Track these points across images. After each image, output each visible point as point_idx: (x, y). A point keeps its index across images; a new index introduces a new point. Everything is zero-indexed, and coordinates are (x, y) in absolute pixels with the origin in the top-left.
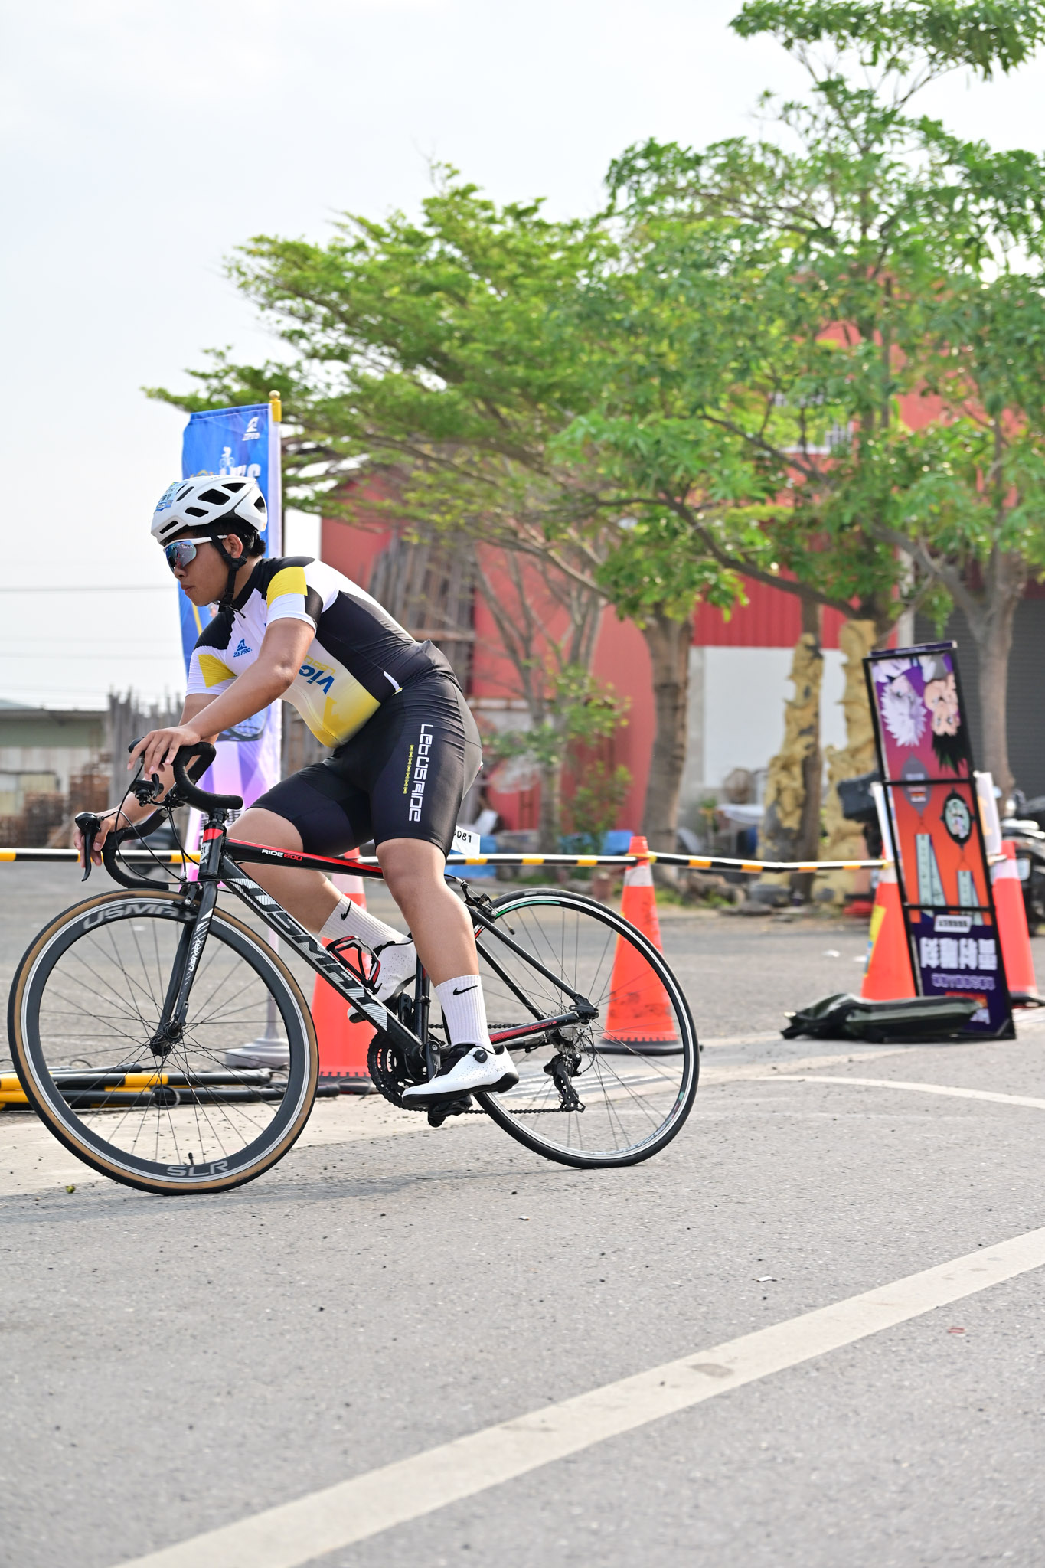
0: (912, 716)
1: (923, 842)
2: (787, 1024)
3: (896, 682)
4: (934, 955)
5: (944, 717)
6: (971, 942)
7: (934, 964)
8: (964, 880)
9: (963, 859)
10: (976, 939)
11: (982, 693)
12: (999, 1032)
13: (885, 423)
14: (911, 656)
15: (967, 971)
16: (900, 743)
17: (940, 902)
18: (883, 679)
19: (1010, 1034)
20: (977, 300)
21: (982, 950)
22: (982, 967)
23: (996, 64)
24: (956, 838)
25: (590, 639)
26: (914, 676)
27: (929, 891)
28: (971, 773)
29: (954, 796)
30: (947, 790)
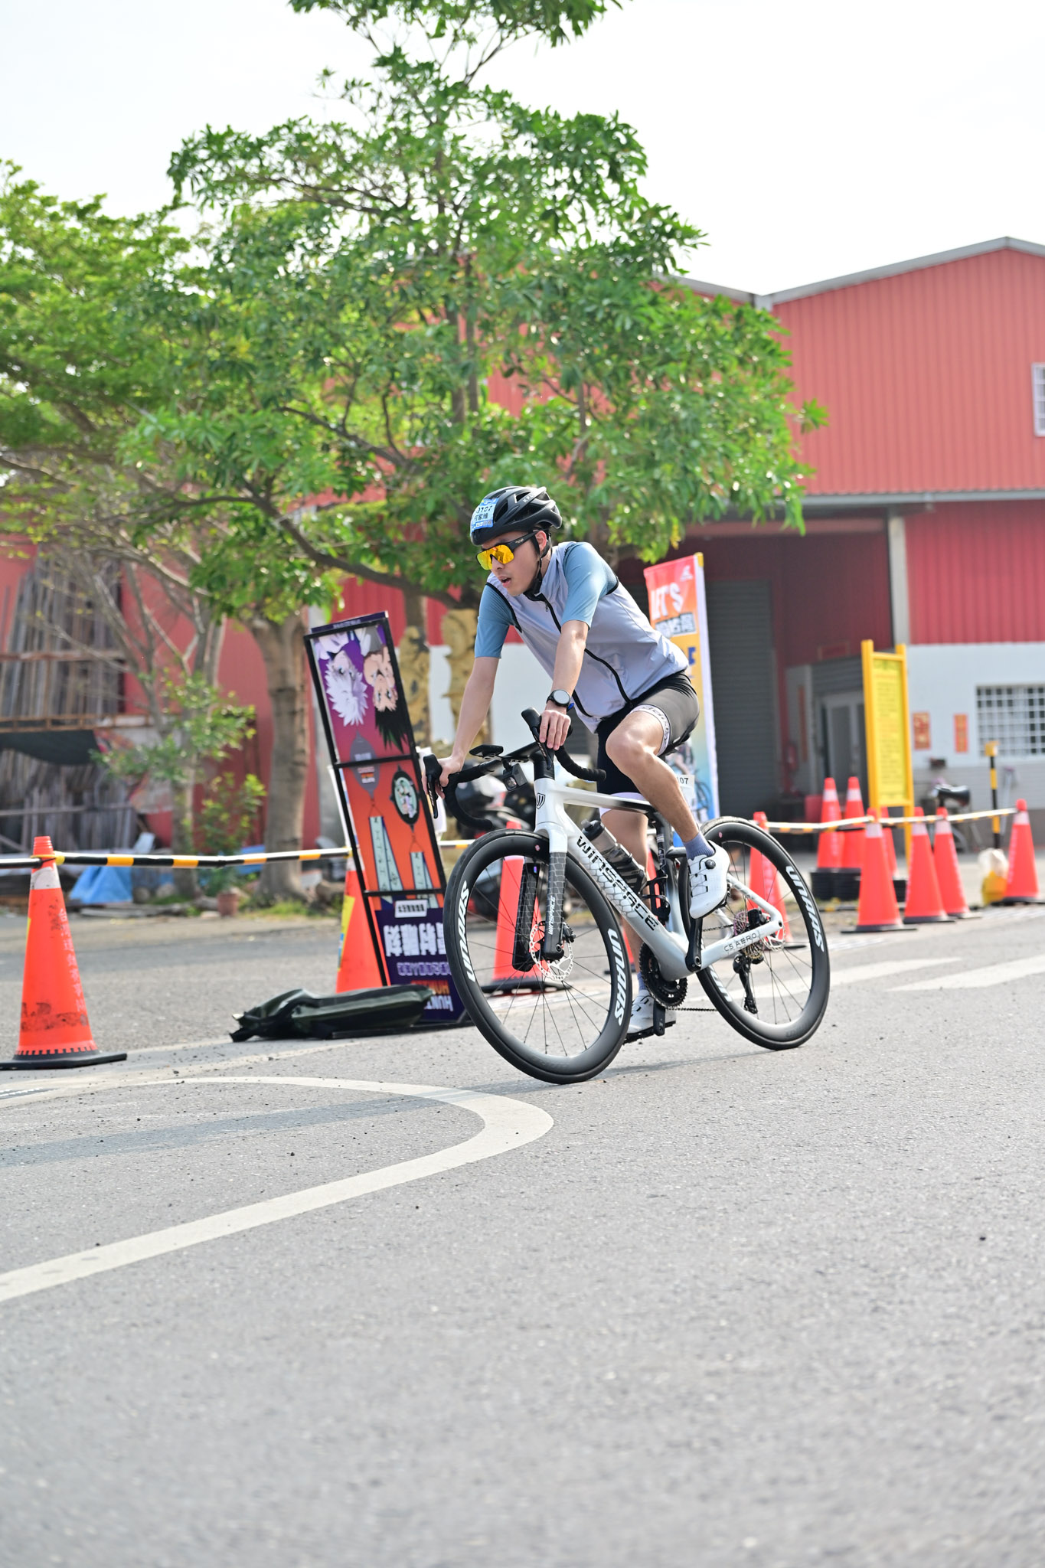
0: (354, 694)
1: (376, 826)
2: (237, 1027)
3: (337, 658)
4: (397, 943)
5: (384, 692)
6: (429, 928)
7: (398, 952)
8: (417, 862)
9: (414, 840)
10: (434, 924)
12: (459, 1021)
13: (474, 406)
14: (349, 630)
15: (428, 957)
16: (346, 722)
17: (397, 887)
18: (326, 657)
20: (547, 274)
22: (441, 952)
23: (566, 28)
24: (405, 817)
25: (213, 648)
26: (352, 650)
27: (386, 878)
28: (413, 749)
29: (400, 774)
30: (393, 768)
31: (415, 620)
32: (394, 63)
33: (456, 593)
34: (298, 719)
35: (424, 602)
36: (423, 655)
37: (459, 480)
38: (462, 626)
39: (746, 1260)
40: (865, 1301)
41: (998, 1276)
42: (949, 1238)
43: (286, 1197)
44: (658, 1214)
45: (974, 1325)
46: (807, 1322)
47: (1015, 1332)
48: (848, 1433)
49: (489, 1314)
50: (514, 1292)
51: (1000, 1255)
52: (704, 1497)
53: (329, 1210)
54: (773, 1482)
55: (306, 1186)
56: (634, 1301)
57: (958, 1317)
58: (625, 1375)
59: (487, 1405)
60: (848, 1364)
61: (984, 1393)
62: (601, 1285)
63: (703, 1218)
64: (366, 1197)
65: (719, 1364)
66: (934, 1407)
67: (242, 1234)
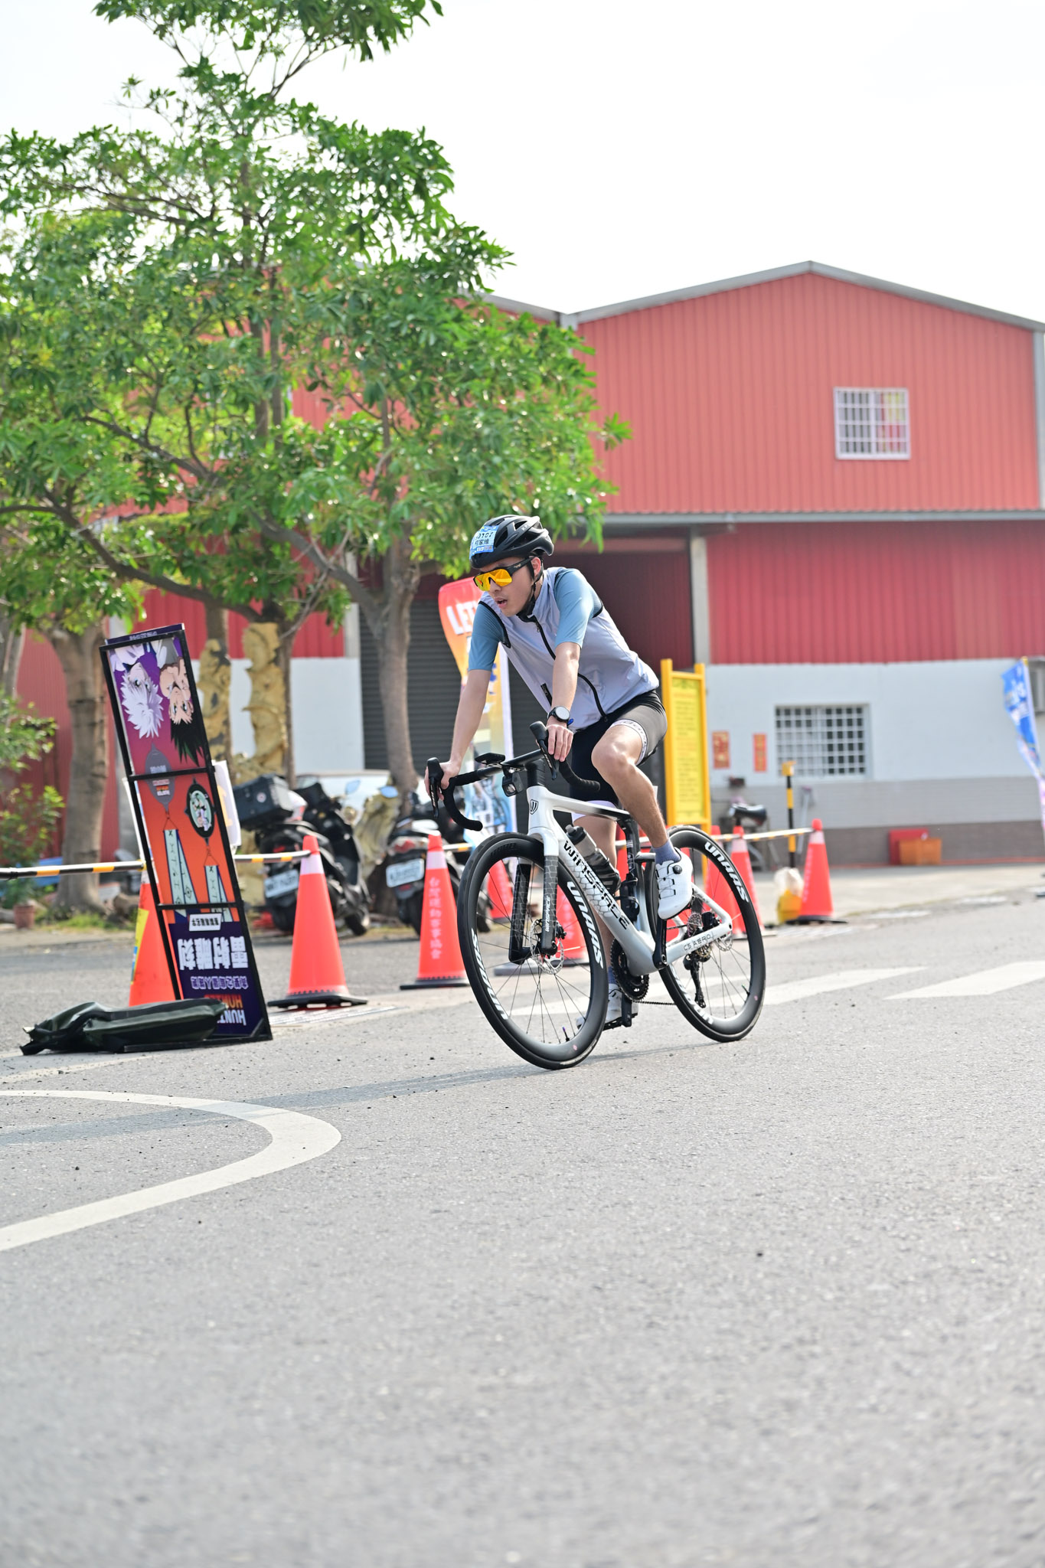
0: (150, 706)
1: (171, 839)
2: (28, 1040)
3: (133, 669)
4: (192, 957)
5: (180, 705)
6: (224, 941)
7: (191, 966)
8: (212, 875)
9: (209, 853)
10: (228, 937)
11: (383, 691)
12: (252, 1035)
13: (277, 420)
14: (145, 641)
15: (222, 971)
16: (141, 735)
17: (192, 900)
18: (122, 668)
19: (265, 1034)
20: (352, 288)
21: (233, 949)
22: (235, 966)
23: (375, 44)
24: (200, 831)
25: (12, 658)
26: (149, 662)
27: (181, 891)
28: (208, 761)
29: (196, 787)
30: (188, 781)
31: (216, 633)
32: (201, 73)
33: (258, 607)
34: (97, 731)
35: (226, 614)
36: (223, 667)
37: (262, 493)
38: (263, 639)
39: (525, 1275)
40: (640, 1317)
41: (773, 1292)
42: (727, 1254)
43: (68, 1212)
44: (441, 1229)
45: (747, 1341)
46: (582, 1337)
47: (787, 1347)
48: (617, 1447)
49: (265, 1329)
50: (292, 1307)
51: (776, 1271)
52: (470, 1512)
53: (111, 1224)
54: (540, 1496)
55: (89, 1201)
56: (410, 1317)
57: (731, 1331)
58: (398, 1390)
59: (259, 1420)
60: (620, 1379)
61: (752, 1408)
62: (379, 1300)
63: (484, 1234)
64: (149, 1211)
65: (492, 1380)
66: (703, 1422)
67: (23, 1250)
